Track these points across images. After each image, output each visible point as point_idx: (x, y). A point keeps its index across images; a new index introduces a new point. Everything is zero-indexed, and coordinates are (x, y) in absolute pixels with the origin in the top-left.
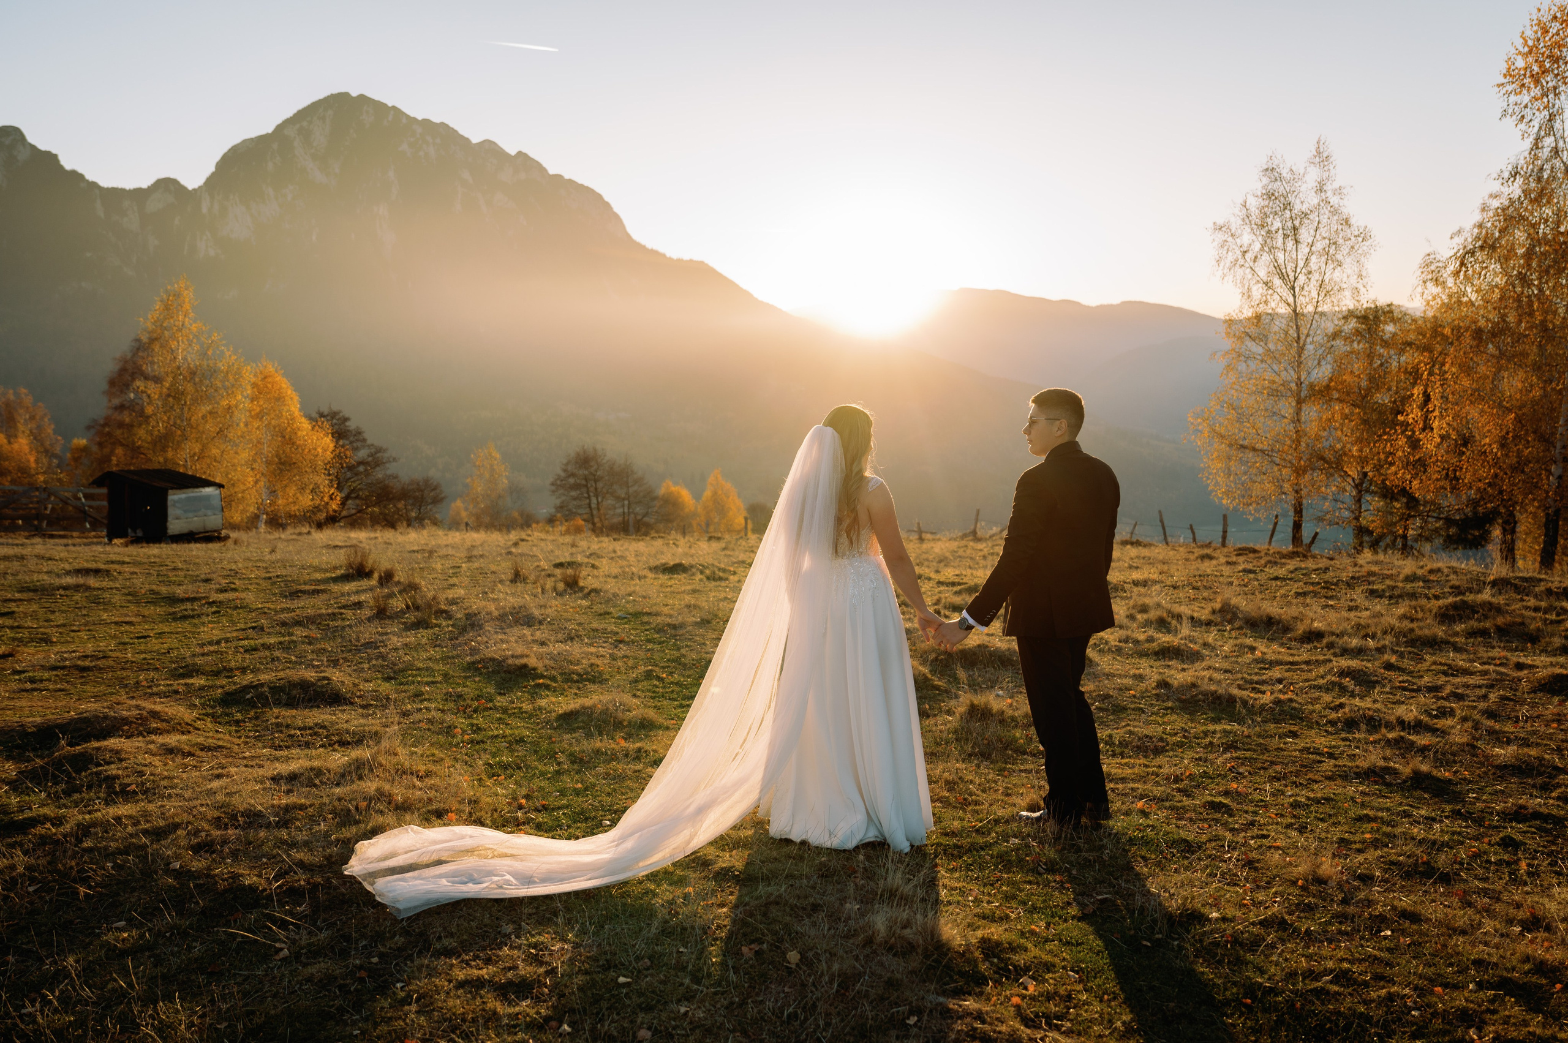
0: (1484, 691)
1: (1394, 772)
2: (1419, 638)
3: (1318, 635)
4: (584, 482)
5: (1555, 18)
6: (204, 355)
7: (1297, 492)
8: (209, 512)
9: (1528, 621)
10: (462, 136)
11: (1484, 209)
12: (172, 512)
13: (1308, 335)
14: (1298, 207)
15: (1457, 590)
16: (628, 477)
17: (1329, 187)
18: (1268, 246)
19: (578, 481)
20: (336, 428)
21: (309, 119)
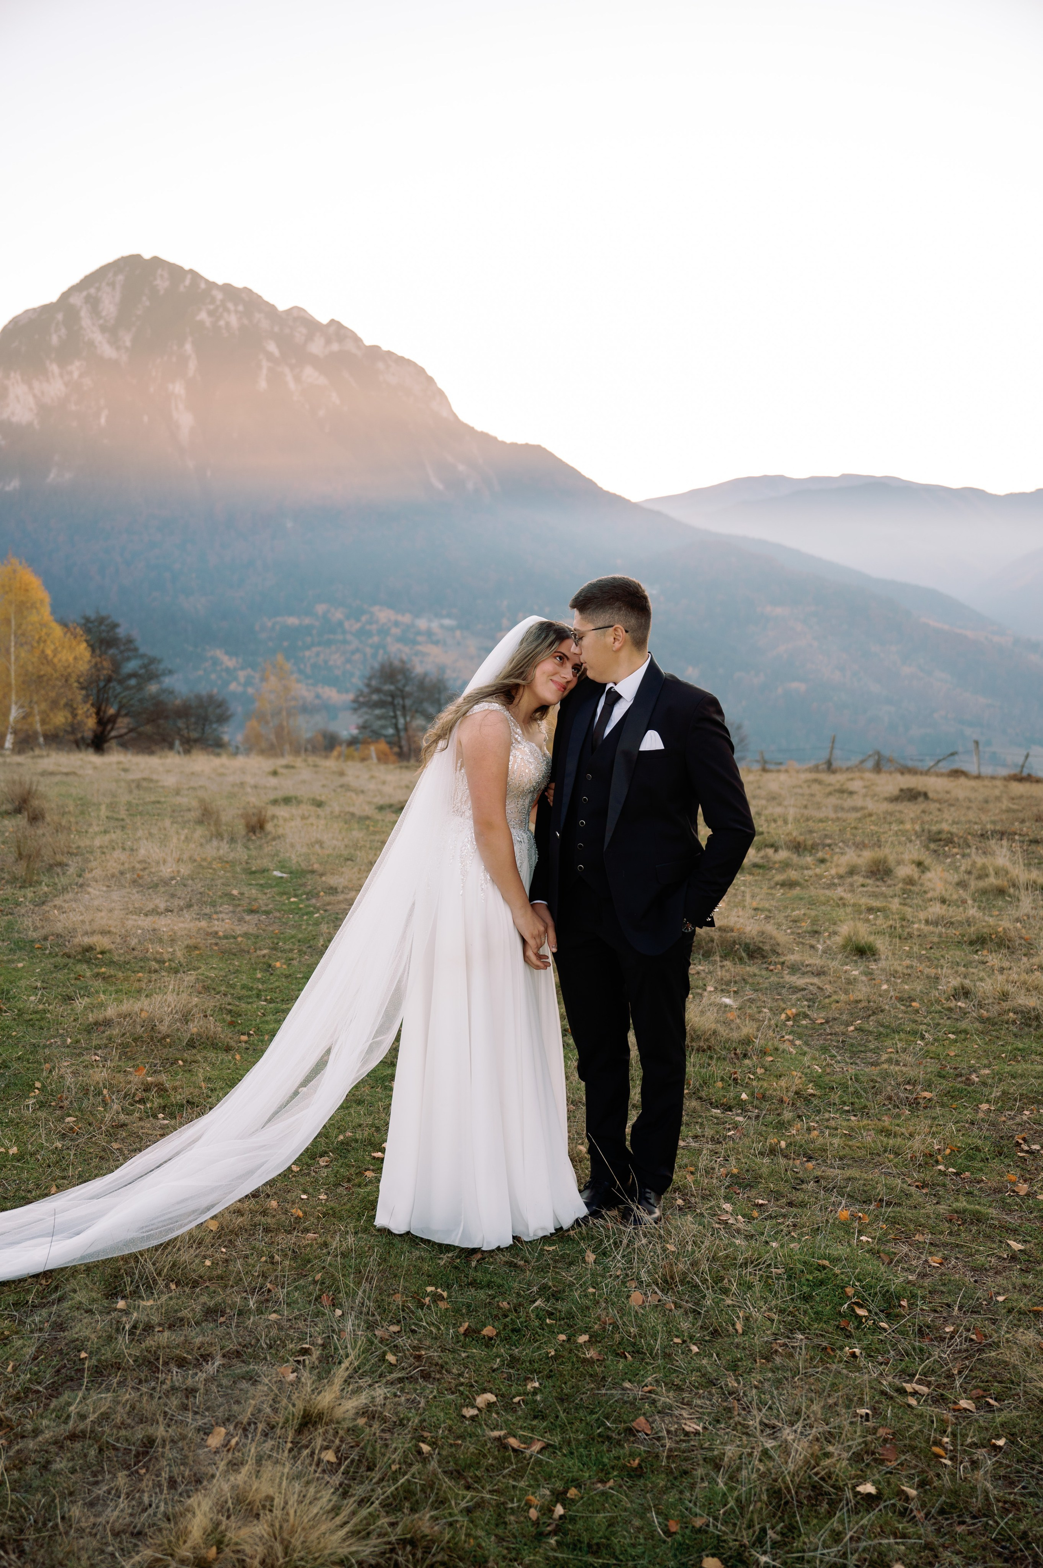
4: (389, 699)
10: (267, 303)
19: (383, 698)
20: (104, 635)
21: (97, 285)
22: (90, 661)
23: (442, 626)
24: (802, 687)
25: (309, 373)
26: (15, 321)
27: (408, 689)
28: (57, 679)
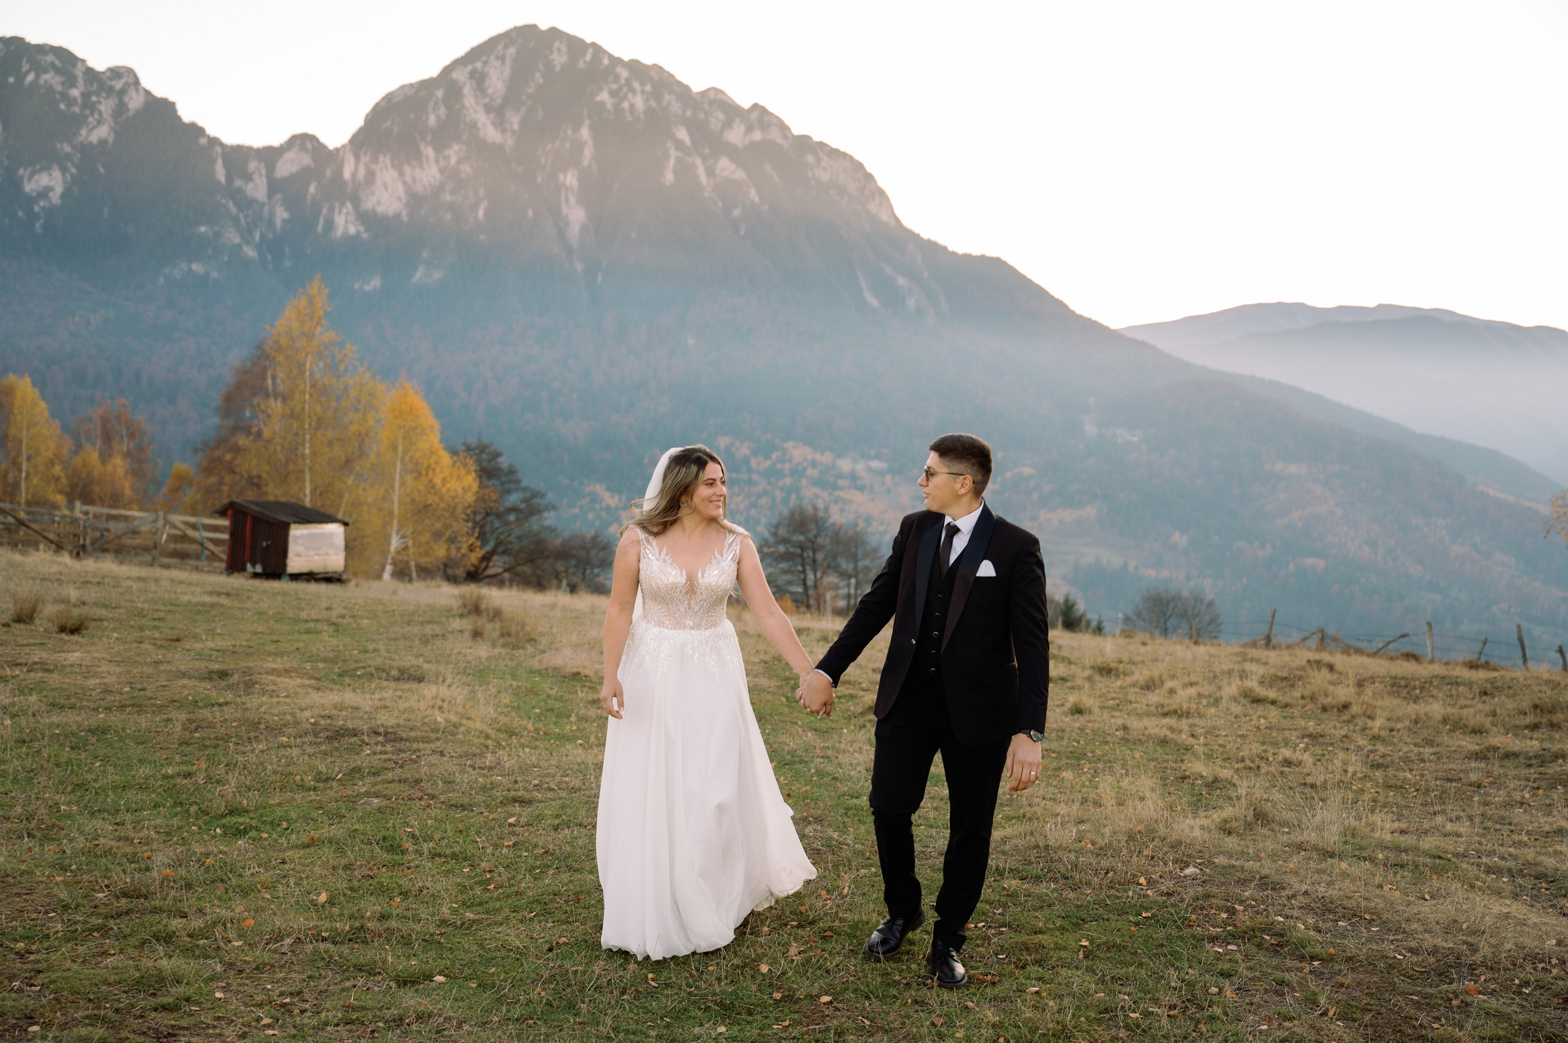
4: (798, 551)
6: (334, 371)
8: (331, 552)
10: (680, 84)
12: (293, 548)
16: (856, 547)
19: (792, 550)
20: (485, 464)
21: (484, 58)
22: (478, 492)
23: (869, 469)
24: (1321, 564)
25: (725, 166)
26: (389, 98)
27: (820, 540)
28: (444, 509)
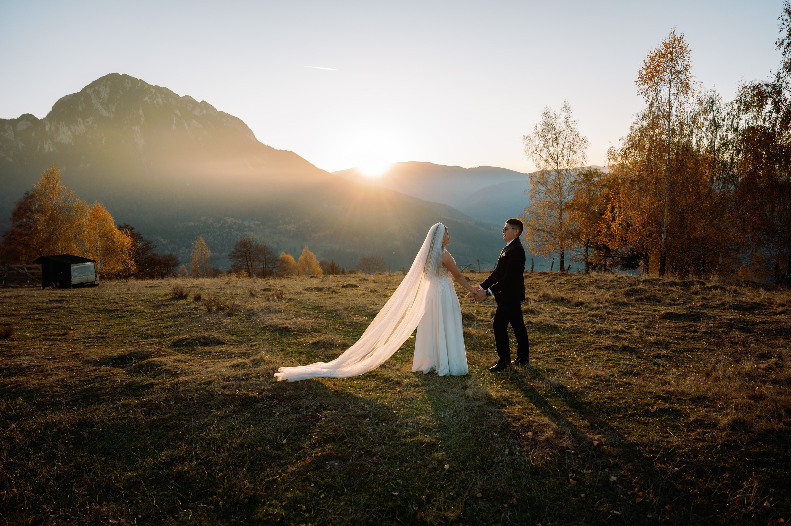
0: (643, 319)
1: (616, 346)
2: (619, 302)
3: (582, 304)
4: (244, 254)
5: (657, 55)
6: (66, 201)
7: (561, 248)
8: (90, 274)
9: (656, 295)
10: (175, 94)
11: (632, 129)
12: (73, 274)
13: (563, 182)
14: (558, 129)
15: (631, 285)
16: (265, 251)
17: (570, 120)
18: (546, 145)
19: (242, 253)
21: (99, 85)
22: (132, 243)
25: (194, 123)
27: (251, 250)
28: (120, 251)
